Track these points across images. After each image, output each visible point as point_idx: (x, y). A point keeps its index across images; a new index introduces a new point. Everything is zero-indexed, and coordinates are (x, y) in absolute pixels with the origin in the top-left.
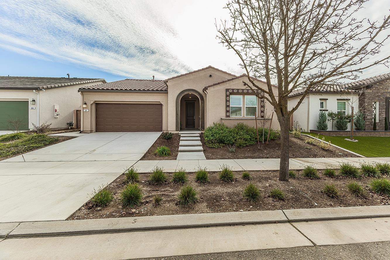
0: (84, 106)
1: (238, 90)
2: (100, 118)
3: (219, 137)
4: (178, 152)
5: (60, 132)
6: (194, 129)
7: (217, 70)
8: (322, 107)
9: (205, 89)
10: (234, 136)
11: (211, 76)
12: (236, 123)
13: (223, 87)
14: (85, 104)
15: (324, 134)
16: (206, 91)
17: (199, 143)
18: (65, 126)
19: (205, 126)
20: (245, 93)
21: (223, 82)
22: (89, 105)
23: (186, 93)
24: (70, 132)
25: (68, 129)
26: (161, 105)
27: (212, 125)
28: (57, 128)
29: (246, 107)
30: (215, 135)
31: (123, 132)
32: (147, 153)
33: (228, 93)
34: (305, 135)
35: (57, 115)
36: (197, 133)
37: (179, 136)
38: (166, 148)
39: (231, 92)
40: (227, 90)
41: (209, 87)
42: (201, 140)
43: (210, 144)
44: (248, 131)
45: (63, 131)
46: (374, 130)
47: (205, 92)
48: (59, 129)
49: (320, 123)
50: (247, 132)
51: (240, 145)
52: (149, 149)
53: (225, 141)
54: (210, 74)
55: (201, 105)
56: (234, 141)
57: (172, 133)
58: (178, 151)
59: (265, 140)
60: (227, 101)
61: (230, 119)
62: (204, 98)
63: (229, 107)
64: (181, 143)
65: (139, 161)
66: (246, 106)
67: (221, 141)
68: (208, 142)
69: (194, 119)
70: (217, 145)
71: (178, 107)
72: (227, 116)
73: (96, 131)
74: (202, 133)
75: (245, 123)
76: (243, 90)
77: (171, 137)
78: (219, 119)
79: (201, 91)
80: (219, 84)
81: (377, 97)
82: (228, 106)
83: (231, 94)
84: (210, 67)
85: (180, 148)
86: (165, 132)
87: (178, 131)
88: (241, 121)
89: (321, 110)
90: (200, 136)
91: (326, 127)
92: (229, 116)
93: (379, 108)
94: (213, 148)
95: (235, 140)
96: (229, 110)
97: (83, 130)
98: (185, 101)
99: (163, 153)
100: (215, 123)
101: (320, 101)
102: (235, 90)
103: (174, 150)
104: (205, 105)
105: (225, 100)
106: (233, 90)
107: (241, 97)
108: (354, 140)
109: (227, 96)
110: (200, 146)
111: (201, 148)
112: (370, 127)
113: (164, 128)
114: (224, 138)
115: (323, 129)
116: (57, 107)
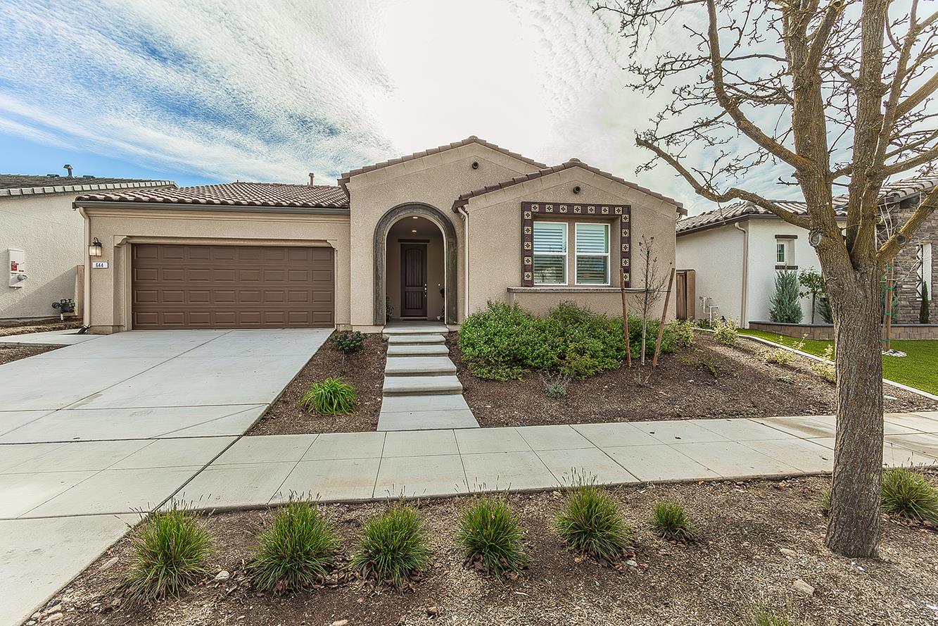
0: (94, 251)
1: (556, 205)
2: (147, 289)
3: (508, 345)
4: (381, 396)
5: (20, 329)
6: (426, 320)
7: (495, 148)
8: (781, 258)
9: (462, 201)
10: (553, 342)
11: (475, 165)
12: (554, 303)
13: (511, 198)
14: (98, 245)
15: (794, 334)
16: (463, 209)
17: (447, 364)
18: (46, 312)
19: (460, 312)
20: (576, 214)
21: (514, 182)
22: (109, 247)
23: (403, 215)
24: (54, 329)
25: (57, 320)
26: (331, 250)
27: (485, 309)
28: (18, 319)
29: (578, 257)
30: (497, 339)
31: (218, 331)
32: (277, 401)
33: (528, 215)
34: (748, 338)
35: (20, 280)
36: (437, 332)
37: (383, 341)
38: (342, 385)
39: (537, 210)
40: (525, 206)
41: (473, 195)
42: (450, 355)
43: (481, 366)
44: (595, 327)
45: (28, 328)
46: (922, 323)
47: (460, 209)
48: (26, 321)
49: (780, 302)
50: (592, 331)
51: (579, 374)
52: (288, 387)
53: (527, 358)
54: (473, 160)
55: (449, 249)
56: (556, 359)
57: (362, 333)
58: (381, 393)
59: (650, 355)
60: (526, 238)
61: (536, 292)
62: (457, 229)
63: (531, 256)
64: (392, 364)
65: (240, 437)
66: (577, 254)
67: (514, 358)
68: (476, 360)
69: (423, 294)
70: (503, 372)
71: (379, 257)
72: (526, 283)
73: (134, 328)
74: (450, 332)
75: (581, 303)
76: (570, 206)
77: (360, 346)
78: (503, 290)
79: (447, 209)
80: (501, 186)
81: (927, 231)
82: (526, 253)
83: (536, 217)
84: (473, 140)
85: (390, 383)
86: (341, 329)
87: (380, 325)
88: (572, 298)
89: (777, 267)
90: (447, 343)
91: (797, 313)
92: (531, 284)
93: (932, 261)
94: (494, 380)
95: (562, 357)
96: (530, 265)
97: (90, 322)
98: (400, 241)
99: (331, 404)
100: (493, 302)
101: (775, 243)
102: (547, 206)
103: (369, 388)
104: (460, 250)
105: (517, 235)
106: (542, 205)
107: (563, 227)
108: (895, 352)
109: (524, 223)
110: (449, 373)
111: (453, 382)
112: (910, 313)
113: (339, 317)
114: (523, 348)
115: (789, 320)
116: (17, 256)
